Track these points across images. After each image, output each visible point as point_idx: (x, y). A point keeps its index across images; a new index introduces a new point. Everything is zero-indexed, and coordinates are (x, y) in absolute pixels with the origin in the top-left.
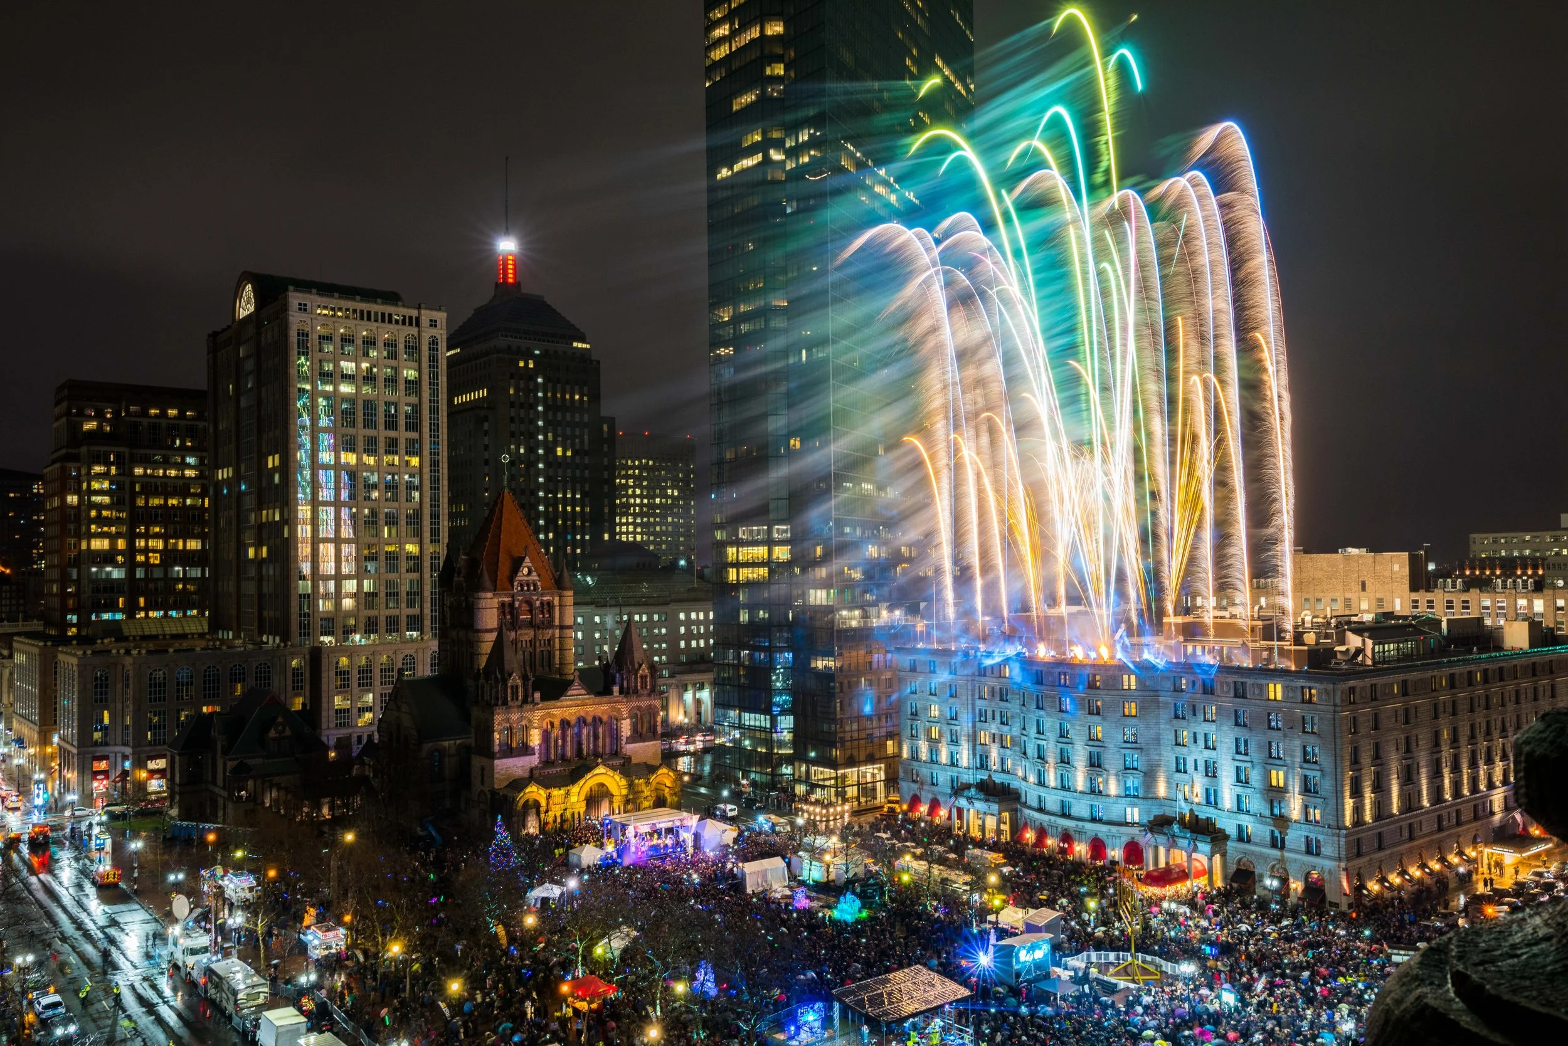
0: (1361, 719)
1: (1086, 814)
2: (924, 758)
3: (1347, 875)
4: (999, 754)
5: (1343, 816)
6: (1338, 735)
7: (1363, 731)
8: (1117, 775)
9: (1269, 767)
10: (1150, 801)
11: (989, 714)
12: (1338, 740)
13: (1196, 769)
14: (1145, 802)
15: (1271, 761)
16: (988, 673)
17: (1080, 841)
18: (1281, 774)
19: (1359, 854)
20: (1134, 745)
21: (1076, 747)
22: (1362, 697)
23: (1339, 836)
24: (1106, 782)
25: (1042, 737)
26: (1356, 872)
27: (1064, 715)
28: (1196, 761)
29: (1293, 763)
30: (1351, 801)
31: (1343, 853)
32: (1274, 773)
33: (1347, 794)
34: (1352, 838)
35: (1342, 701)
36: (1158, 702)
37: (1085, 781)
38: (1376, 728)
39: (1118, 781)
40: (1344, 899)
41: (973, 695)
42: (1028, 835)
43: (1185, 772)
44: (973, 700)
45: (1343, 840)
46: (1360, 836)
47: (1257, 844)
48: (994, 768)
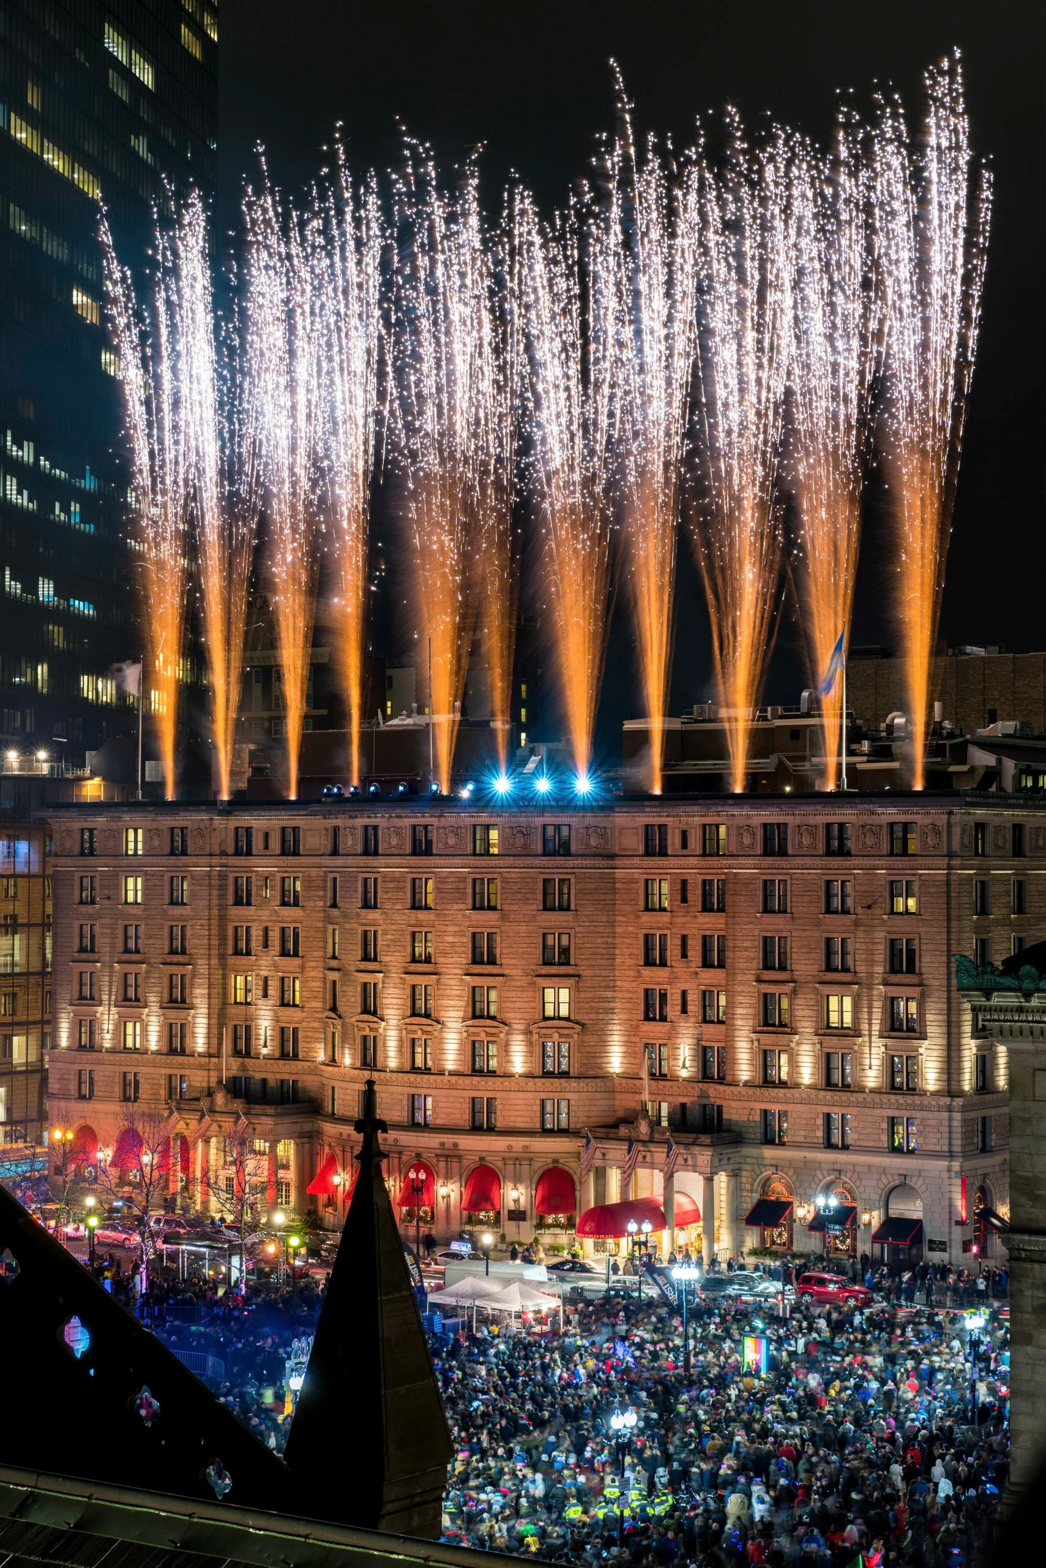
0: (994, 889)
1: (463, 1117)
2: (107, 1044)
3: (964, 1185)
4: (276, 1019)
5: (960, 1071)
6: (954, 913)
7: (997, 912)
8: (528, 1032)
9: (826, 990)
10: (592, 1083)
11: (256, 934)
12: (954, 924)
13: (684, 1010)
14: (583, 1083)
15: (830, 976)
16: (258, 844)
17: (448, 1177)
18: (848, 1002)
19: (984, 1149)
20: (562, 970)
21: (445, 979)
22: (997, 846)
23: (950, 1110)
24: (506, 1049)
25: (371, 966)
26: (977, 1184)
27: (422, 915)
28: (684, 993)
29: (871, 975)
30: (973, 1043)
31: (957, 1143)
32: (834, 1002)
33: (967, 1028)
34: (972, 1115)
35: (963, 846)
36: (613, 880)
37: (461, 1051)
38: (1020, 910)
39: (530, 1044)
40: (957, 1231)
41: (222, 897)
42: (336, 1180)
43: (663, 1019)
44: (223, 907)
45: (957, 1116)
46: (987, 1113)
47: (797, 1146)
48: (265, 1051)
